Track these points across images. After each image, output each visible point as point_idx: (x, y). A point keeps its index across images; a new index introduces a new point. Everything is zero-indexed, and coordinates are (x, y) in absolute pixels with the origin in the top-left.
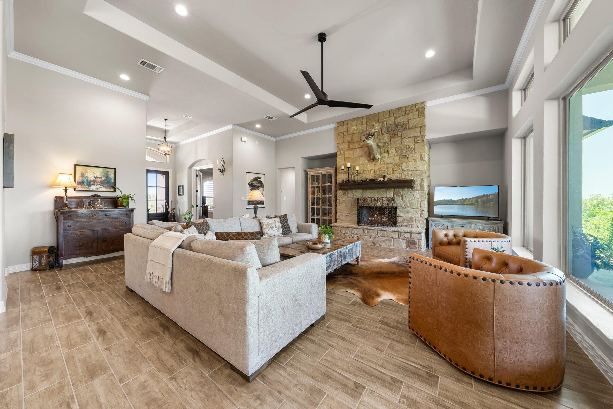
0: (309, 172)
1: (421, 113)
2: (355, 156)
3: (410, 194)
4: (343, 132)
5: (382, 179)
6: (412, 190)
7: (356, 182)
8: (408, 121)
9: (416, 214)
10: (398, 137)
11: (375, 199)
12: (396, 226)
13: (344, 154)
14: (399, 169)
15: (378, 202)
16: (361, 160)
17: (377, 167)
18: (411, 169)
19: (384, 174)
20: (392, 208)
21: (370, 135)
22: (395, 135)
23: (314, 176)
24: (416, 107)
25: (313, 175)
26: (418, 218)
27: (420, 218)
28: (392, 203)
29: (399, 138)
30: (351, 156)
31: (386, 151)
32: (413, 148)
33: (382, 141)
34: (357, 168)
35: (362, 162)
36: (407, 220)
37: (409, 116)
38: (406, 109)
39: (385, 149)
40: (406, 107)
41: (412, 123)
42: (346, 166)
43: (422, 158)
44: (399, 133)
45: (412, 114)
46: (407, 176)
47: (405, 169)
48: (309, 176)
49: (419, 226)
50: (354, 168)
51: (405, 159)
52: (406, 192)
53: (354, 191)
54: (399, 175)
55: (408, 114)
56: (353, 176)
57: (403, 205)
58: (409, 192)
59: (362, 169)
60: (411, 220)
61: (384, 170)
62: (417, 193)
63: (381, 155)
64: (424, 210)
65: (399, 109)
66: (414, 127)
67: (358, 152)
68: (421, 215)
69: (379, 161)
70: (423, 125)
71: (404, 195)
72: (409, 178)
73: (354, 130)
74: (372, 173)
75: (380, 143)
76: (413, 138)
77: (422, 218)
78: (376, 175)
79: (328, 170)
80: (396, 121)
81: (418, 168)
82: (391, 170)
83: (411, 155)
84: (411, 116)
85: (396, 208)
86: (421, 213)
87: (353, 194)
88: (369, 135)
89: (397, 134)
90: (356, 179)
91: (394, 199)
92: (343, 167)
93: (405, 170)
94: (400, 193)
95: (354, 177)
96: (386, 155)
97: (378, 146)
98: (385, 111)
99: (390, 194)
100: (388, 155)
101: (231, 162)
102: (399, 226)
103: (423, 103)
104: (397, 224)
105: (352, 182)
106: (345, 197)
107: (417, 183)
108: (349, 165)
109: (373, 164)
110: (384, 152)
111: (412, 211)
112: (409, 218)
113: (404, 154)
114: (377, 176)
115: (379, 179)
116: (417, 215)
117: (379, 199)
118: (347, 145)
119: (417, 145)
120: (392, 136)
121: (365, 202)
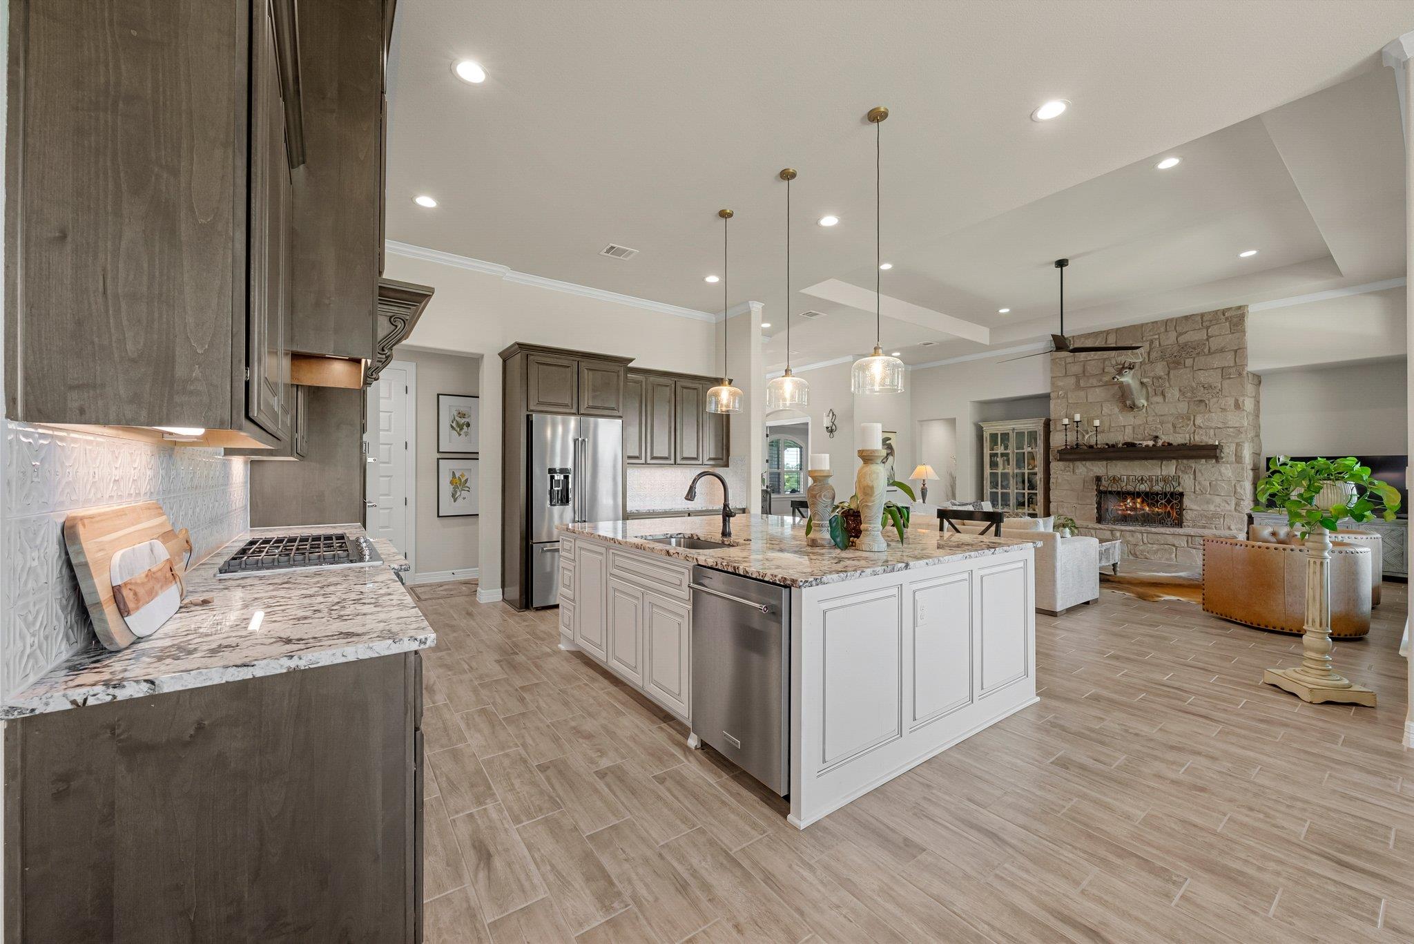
0: (987, 427)
1: (1236, 325)
2: (1090, 400)
3: (1213, 470)
4: (1065, 358)
5: (1151, 443)
6: (1217, 461)
7: (1095, 446)
8: (1207, 340)
9: (1226, 505)
10: (1185, 367)
11: (1136, 477)
12: (1182, 527)
13: (1066, 397)
14: (1188, 425)
15: (1142, 483)
16: (1104, 408)
17: (1138, 421)
18: (1213, 425)
19: (1155, 434)
20: (1172, 494)
21: (1126, 368)
22: (1178, 363)
23: (997, 434)
24: (1224, 315)
25: (994, 432)
26: (1230, 513)
27: (1234, 513)
28: (1172, 486)
29: (1188, 370)
30: (1081, 401)
31: (1159, 392)
32: (1220, 387)
33: (1152, 374)
34: (1097, 423)
35: (1105, 410)
36: (1206, 516)
37: (1209, 330)
38: (1202, 318)
39: (1157, 389)
40: (1202, 315)
41: (1215, 344)
42: (1071, 419)
43: (1237, 406)
44: (1187, 361)
45: (1216, 327)
46: (1202, 438)
47: (1202, 425)
48: (986, 435)
49: (1232, 527)
50: (1090, 421)
51: (1202, 407)
52: (1205, 468)
53: (1088, 464)
54: (1187, 436)
55: (1208, 328)
56: (1087, 437)
57: (1197, 489)
58: (1209, 466)
59: (1107, 424)
60: (1215, 516)
61: (1156, 427)
62: (1226, 469)
63: (1147, 400)
64: (1244, 498)
65: (1186, 318)
66: (1222, 351)
67: (1098, 394)
68: (1237, 508)
69: (1144, 410)
70: (1241, 346)
71: (1200, 471)
72: (1210, 442)
74: (1129, 430)
75: (1148, 377)
76: (1220, 371)
77: (1239, 512)
78: (1137, 434)
79: (1030, 423)
80: (1182, 340)
81: (1230, 424)
82: (1170, 426)
83: (1215, 400)
84: (1213, 330)
85: (1182, 494)
86: (1236, 504)
87: (1086, 468)
88: (1123, 368)
89: (1183, 362)
90: (1093, 442)
91: (1177, 479)
92: (1066, 421)
93: (1200, 427)
94: (1191, 467)
95: (1089, 439)
96: (1159, 399)
97: (1142, 383)
98: (1156, 322)
99: (1170, 469)
100: (1165, 400)
101: (850, 416)
102: (1189, 527)
103: (1240, 308)
104: (1185, 524)
105: (1086, 448)
106: (1069, 473)
107: (1229, 451)
108: (1077, 417)
110: (1154, 394)
111: (1217, 500)
112: (1211, 512)
113: (1199, 398)
114: (1139, 436)
115: (1145, 443)
116: (1228, 508)
117: (1145, 479)
118: (1072, 380)
119: (1226, 383)
120: (1171, 365)
121: (1114, 483)
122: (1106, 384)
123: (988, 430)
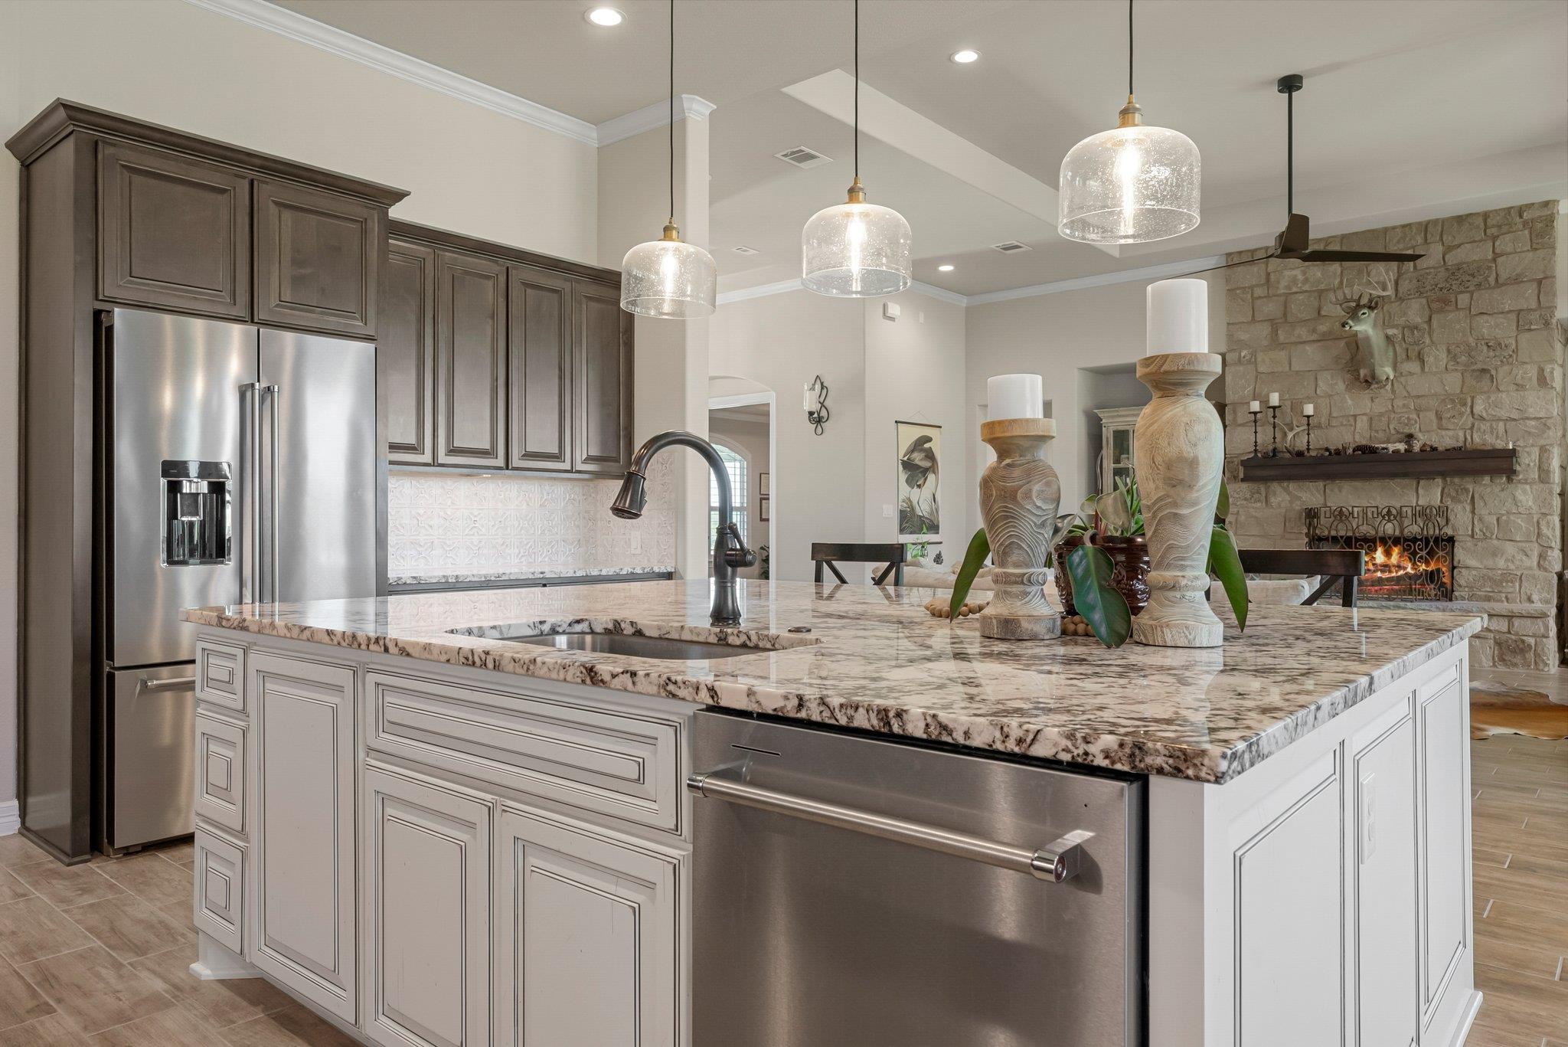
0: (1108, 417)
1: (1541, 235)
2: (1296, 367)
3: (1502, 495)
4: (1252, 288)
5: (1402, 447)
6: (1510, 480)
7: (1306, 453)
8: (1494, 260)
9: (1524, 558)
10: (1457, 309)
11: (1380, 510)
12: (1451, 600)
13: (1253, 361)
14: (1461, 414)
15: (1389, 521)
16: (1320, 383)
17: (1379, 407)
18: (1504, 414)
19: (1407, 431)
20: (1437, 540)
21: (1364, 306)
22: (1446, 302)
23: (1128, 432)
24: (1521, 216)
25: (1120, 428)
26: (1530, 572)
27: (1537, 572)
28: (1436, 524)
29: (1462, 314)
30: (1280, 369)
31: (1413, 354)
32: (1514, 347)
33: (1402, 321)
34: (1309, 409)
35: (1323, 387)
36: (1490, 579)
37: (1497, 243)
38: (1485, 221)
39: (1410, 348)
40: (1486, 215)
41: (1506, 267)
42: (1265, 402)
43: (1543, 381)
44: (1460, 297)
45: (1508, 237)
46: (1487, 438)
47: (1484, 415)
48: (1108, 434)
49: (1535, 597)
50: (1296, 407)
51: (1485, 383)
52: (1489, 490)
53: (1292, 486)
54: (1461, 434)
55: (1494, 238)
56: (1290, 435)
57: (1477, 530)
58: (1497, 489)
59: (1325, 412)
60: (1507, 577)
61: (1408, 417)
62: (1524, 492)
63: (1395, 369)
64: (1553, 545)
65: (1460, 220)
66: (1517, 280)
67: (1310, 356)
68: (1542, 562)
69: (1389, 387)
70: (1549, 274)
71: (1482, 497)
72: (1499, 444)
73: (1294, 280)
74: (1362, 424)
75: (1393, 327)
76: (1513, 316)
77: (1546, 570)
78: (1377, 431)
80: (1452, 259)
81: (1532, 412)
82: (1432, 415)
83: (1506, 368)
84: (1504, 244)
85: (1451, 540)
86: (1540, 556)
87: (1289, 493)
88: (1359, 306)
89: (1453, 300)
90: (1301, 444)
91: (1443, 512)
92: (1255, 406)
93: (1482, 418)
94: (1467, 491)
95: (1296, 439)
96: (1414, 366)
97: (1388, 337)
98: (1410, 225)
99: (1431, 494)
100: (1423, 369)
101: (857, 389)
102: (1463, 598)
103: (1546, 204)
104: (1456, 593)
105: (1288, 455)
106: (1259, 505)
107: (1527, 461)
108: (1275, 399)
109: (1366, 395)
110: (1404, 357)
111: (1510, 549)
112: (1499, 572)
113: (1479, 366)
114: (1381, 435)
115: (1391, 447)
116: (1527, 563)
117: (1394, 512)
118: (1265, 330)
119: (1525, 338)
120: (1434, 306)
121: (1341, 521)
122: (1325, 338)
123: (1111, 423)
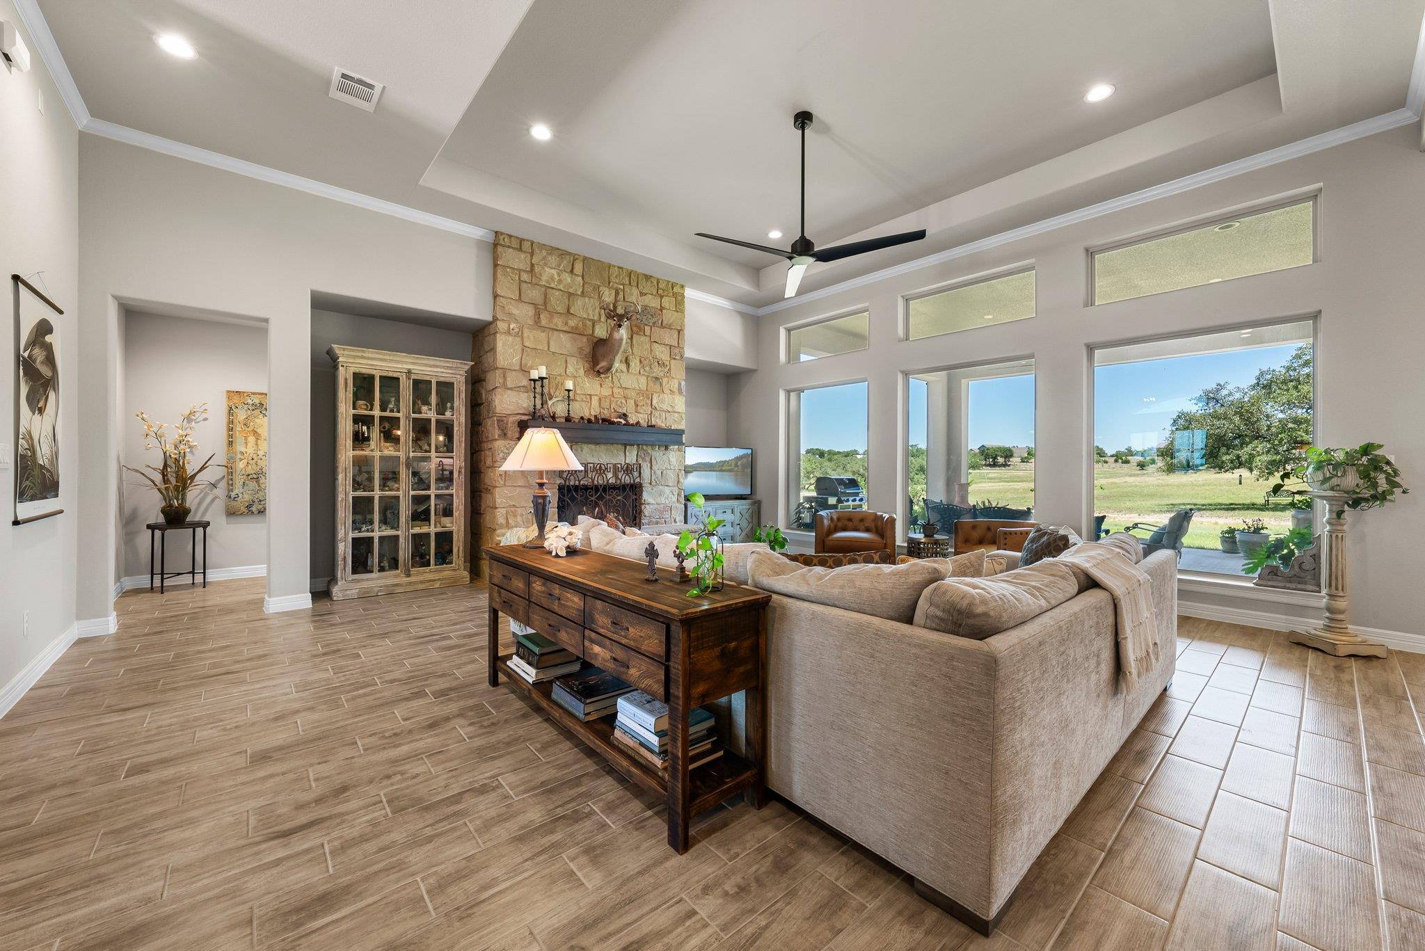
1: (679, 304)
2: (553, 349)
3: (664, 459)
4: (520, 270)
5: (622, 420)
6: (665, 448)
7: (571, 420)
8: (661, 310)
9: (672, 496)
10: (645, 335)
13: (519, 335)
14: (646, 404)
16: (569, 365)
17: (606, 392)
18: (665, 408)
19: (620, 410)
20: (631, 486)
22: (639, 329)
24: (672, 288)
25: (362, 371)
26: (675, 505)
28: (635, 476)
29: (647, 339)
32: (669, 367)
34: (569, 385)
36: (658, 510)
37: (662, 301)
38: (658, 284)
40: (658, 280)
41: (666, 317)
44: (646, 328)
45: (667, 299)
46: (659, 421)
47: (657, 407)
49: (677, 520)
50: (559, 381)
51: (657, 387)
52: (657, 454)
55: (662, 297)
56: (550, 404)
57: (652, 479)
58: (661, 453)
60: (665, 509)
61: (622, 402)
65: (647, 277)
66: (670, 327)
67: (563, 343)
70: (682, 327)
71: (655, 459)
73: (552, 278)
74: (595, 401)
76: (668, 348)
78: (604, 409)
80: (642, 301)
82: (633, 402)
83: (666, 379)
84: (665, 302)
85: (641, 486)
89: (643, 329)
91: (637, 468)
92: (536, 374)
93: (656, 409)
94: (648, 455)
98: (622, 268)
99: (632, 456)
100: (628, 370)
103: (680, 286)
108: (544, 372)
109: (597, 381)
111: (666, 491)
112: (662, 506)
113: (655, 375)
115: (615, 419)
118: (530, 311)
119: (673, 362)
120: (634, 328)
121: (600, 474)
122: (574, 332)
